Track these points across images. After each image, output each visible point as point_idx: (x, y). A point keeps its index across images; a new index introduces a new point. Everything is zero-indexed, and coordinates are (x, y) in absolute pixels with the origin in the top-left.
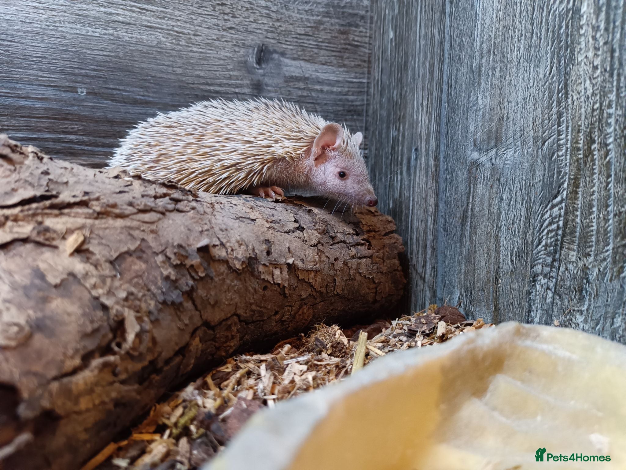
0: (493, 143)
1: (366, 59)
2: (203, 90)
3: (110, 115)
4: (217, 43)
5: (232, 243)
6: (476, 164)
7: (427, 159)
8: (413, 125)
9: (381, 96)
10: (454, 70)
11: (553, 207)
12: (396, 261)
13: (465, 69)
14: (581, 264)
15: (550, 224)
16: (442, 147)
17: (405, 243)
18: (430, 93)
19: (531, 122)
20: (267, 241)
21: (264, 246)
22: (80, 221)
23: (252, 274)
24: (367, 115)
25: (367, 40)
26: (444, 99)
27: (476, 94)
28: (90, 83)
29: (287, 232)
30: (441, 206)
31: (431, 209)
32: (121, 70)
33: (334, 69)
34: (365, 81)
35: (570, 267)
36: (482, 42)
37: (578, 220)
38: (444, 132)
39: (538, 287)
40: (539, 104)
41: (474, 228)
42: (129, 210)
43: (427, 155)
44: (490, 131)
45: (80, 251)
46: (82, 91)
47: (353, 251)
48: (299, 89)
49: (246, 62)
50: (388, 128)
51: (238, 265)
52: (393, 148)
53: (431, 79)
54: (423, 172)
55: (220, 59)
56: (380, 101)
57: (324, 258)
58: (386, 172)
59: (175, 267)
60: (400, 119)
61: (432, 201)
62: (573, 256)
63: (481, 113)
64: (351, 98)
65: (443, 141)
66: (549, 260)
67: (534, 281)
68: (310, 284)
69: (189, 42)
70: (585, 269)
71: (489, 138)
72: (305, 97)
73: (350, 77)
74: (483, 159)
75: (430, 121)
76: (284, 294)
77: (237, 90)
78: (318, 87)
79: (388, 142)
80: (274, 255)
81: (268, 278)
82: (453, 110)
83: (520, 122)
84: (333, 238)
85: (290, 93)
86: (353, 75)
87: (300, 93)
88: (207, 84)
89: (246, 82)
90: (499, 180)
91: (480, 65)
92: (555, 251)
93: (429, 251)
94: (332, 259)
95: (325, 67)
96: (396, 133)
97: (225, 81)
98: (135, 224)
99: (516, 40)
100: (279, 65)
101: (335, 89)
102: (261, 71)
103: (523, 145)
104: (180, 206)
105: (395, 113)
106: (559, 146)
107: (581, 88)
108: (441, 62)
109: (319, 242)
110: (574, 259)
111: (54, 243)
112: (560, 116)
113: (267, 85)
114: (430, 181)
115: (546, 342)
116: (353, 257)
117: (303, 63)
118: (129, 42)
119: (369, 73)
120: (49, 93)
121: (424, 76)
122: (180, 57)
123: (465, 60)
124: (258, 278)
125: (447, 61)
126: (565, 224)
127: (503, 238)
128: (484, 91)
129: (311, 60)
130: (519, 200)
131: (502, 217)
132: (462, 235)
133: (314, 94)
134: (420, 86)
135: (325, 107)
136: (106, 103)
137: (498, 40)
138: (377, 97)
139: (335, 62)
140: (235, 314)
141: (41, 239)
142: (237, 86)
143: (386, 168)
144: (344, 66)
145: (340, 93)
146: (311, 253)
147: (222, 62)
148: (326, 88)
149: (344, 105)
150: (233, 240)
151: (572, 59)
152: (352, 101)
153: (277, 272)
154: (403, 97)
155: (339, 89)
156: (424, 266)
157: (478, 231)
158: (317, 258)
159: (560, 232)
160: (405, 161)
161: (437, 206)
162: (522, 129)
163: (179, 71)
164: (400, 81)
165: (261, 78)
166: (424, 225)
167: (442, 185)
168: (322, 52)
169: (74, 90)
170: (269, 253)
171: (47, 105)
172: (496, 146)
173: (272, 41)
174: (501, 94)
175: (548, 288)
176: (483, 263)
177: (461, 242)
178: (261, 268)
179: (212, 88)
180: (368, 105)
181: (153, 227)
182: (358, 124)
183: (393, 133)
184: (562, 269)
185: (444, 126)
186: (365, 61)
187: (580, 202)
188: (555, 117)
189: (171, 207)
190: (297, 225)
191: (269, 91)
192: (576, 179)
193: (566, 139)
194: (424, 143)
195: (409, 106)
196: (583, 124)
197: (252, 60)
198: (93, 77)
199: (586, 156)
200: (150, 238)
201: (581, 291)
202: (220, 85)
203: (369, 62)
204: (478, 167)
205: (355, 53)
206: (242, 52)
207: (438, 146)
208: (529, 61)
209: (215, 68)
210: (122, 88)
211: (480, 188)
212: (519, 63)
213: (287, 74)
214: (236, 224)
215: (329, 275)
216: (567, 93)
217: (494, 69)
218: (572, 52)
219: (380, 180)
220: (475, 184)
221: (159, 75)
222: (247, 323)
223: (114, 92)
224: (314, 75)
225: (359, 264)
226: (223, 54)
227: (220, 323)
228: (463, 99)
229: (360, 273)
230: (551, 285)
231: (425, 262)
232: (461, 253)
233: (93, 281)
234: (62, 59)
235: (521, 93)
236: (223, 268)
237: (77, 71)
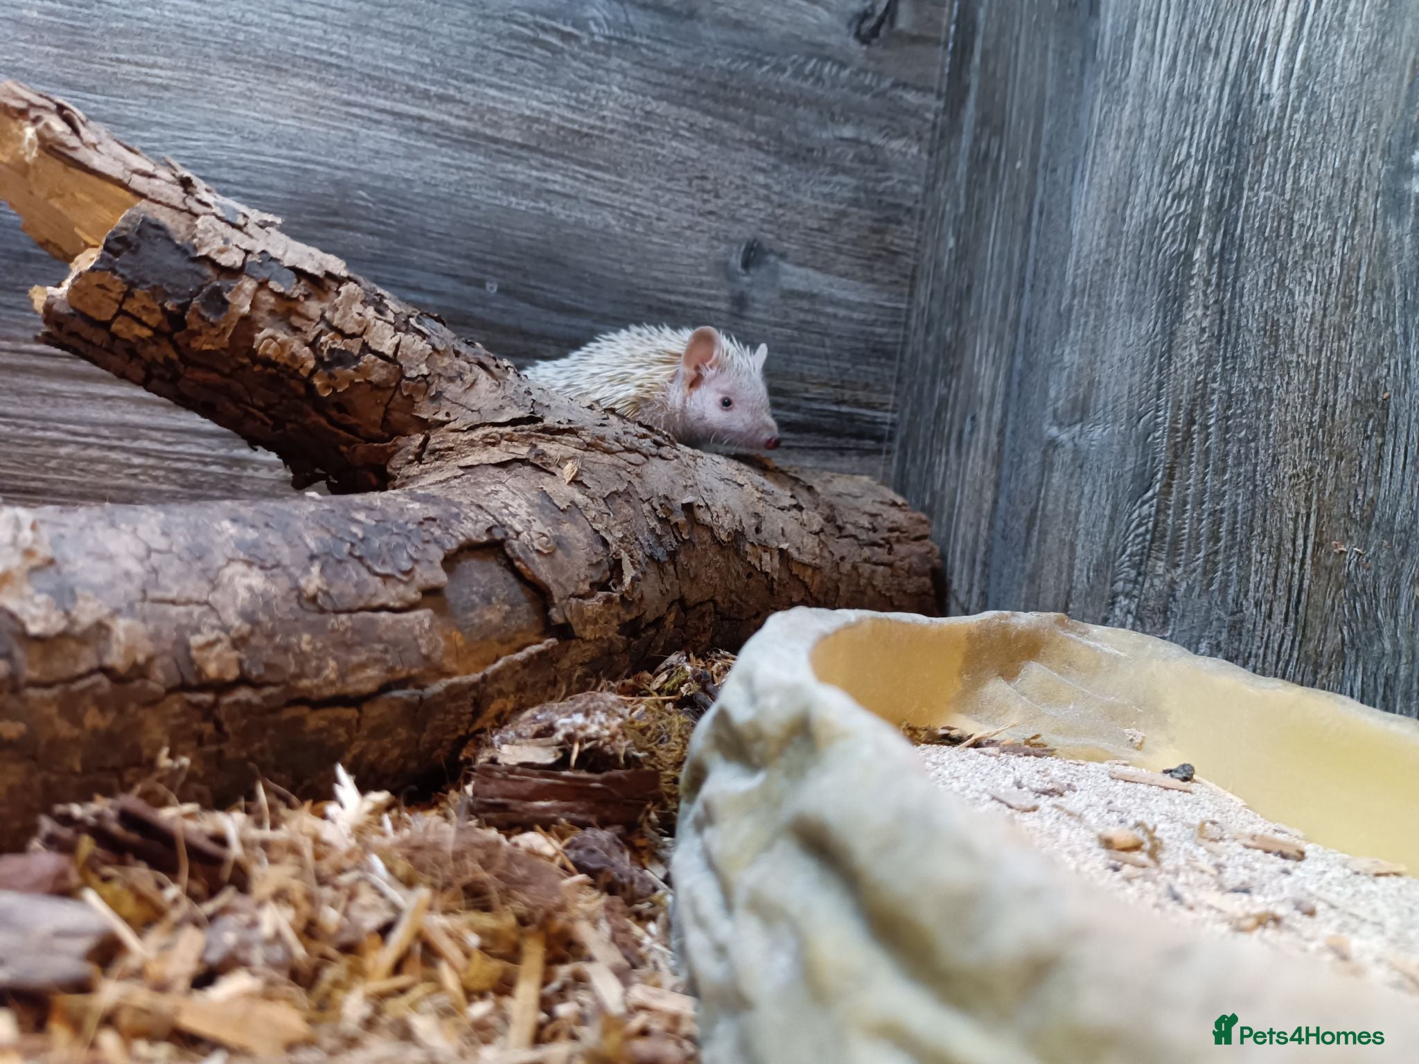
0: (1077, 417)
1: (909, 272)
2: (659, 300)
3: (525, 325)
4: (688, 233)
5: (717, 508)
6: (1053, 444)
7: (988, 433)
8: (972, 381)
9: (928, 332)
10: (1036, 309)
11: (1144, 503)
12: (927, 581)
13: (1049, 309)
14: (1168, 577)
15: (1138, 526)
16: (1011, 417)
17: (943, 557)
18: (1000, 338)
19: (1126, 392)
20: (757, 515)
21: (753, 521)
22: (572, 450)
23: (737, 552)
24: (902, 360)
25: (912, 244)
26: (1020, 348)
27: (1062, 346)
28: (503, 277)
29: (782, 509)
30: (1002, 502)
31: (987, 507)
32: (549, 260)
33: (858, 284)
34: (903, 306)
35: (1157, 582)
36: (1076, 276)
37: (1170, 521)
38: (1014, 395)
39: (1117, 611)
40: (1138, 369)
41: (1043, 533)
42: (616, 447)
43: (989, 426)
44: (1076, 398)
45: (575, 481)
46: (492, 287)
47: (867, 552)
48: (801, 310)
49: (726, 264)
50: (933, 382)
51: (724, 537)
52: (938, 414)
53: (1004, 317)
54: (980, 452)
55: (689, 256)
56: (925, 341)
57: (826, 554)
58: (924, 450)
59: (660, 520)
60: (953, 371)
61: (989, 495)
62: (1160, 567)
63: (1066, 373)
64: (879, 330)
65: (1013, 408)
66: (1133, 573)
67: (1113, 603)
68: (804, 583)
69: (649, 227)
70: (1172, 584)
71: (1074, 409)
72: (809, 323)
73: (881, 299)
74: (1064, 437)
75: (996, 378)
76: (771, 590)
77: (709, 304)
78: (830, 310)
79: (931, 403)
80: (764, 535)
81: (755, 562)
82: (1030, 366)
83: (1114, 389)
84: (840, 529)
85: (786, 315)
86: (885, 296)
87: (802, 316)
88: (667, 291)
89: (724, 293)
90: (1081, 467)
91: (1070, 308)
92: (1141, 562)
93: (978, 569)
94: (837, 557)
95: (844, 280)
96: (945, 391)
97: (693, 289)
98: (622, 463)
99: (1117, 280)
100: (775, 273)
101: (855, 315)
102: (747, 279)
103: (1114, 421)
104: (663, 451)
105: (946, 361)
106: (1156, 424)
107: (1186, 353)
108: (1020, 295)
109: (822, 530)
110: (1161, 571)
111: (551, 469)
112: (1160, 385)
113: (754, 300)
114: (989, 467)
115: (1095, 639)
116: (866, 561)
117: (811, 272)
118: (564, 223)
119: (911, 294)
120: (447, 285)
121: (993, 311)
122: (634, 249)
123: (1051, 297)
124: (743, 559)
125: (1027, 295)
126: (1156, 525)
127: (1079, 548)
128: (1074, 343)
129: (824, 269)
130: (1104, 495)
131: (1082, 518)
132: (1027, 544)
133: (823, 320)
134: (986, 324)
135: (839, 342)
136: (523, 306)
137: (1097, 277)
138: (921, 334)
139: (860, 274)
140: (712, 600)
141: (538, 462)
142: (711, 298)
143: (925, 443)
144: (873, 281)
145: (863, 322)
146: (810, 542)
147: (692, 261)
148: (842, 313)
149: (866, 341)
150: (719, 504)
151: (1179, 315)
152: (881, 336)
153: (766, 557)
154: (960, 338)
155: (862, 316)
156: (969, 591)
157: (1049, 538)
158: (817, 550)
159: (1148, 537)
160: (954, 435)
161: (995, 502)
162: (1116, 400)
163: (629, 269)
164: (958, 314)
165: (746, 289)
166: (974, 530)
167: (1005, 472)
168: (842, 258)
169: (481, 284)
170: (758, 530)
171: (441, 302)
172: (1081, 420)
173: (770, 236)
174: (1093, 351)
175: (1129, 612)
176: (1052, 582)
177: (1024, 554)
178: (748, 548)
179: (673, 298)
180: (905, 343)
181: (638, 470)
182: (887, 372)
183: (940, 390)
184: (1147, 585)
185: (1015, 386)
186: (905, 276)
187: (1173, 498)
188: (1154, 387)
189: (654, 450)
190: (794, 502)
191: (756, 310)
192: (1172, 468)
193: (1165, 416)
194: (985, 409)
195: (968, 353)
196: (1185, 398)
197: (736, 261)
198: (509, 268)
199: (1185, 440)
200: (636, 481)
201: (1165, 612)
202: (686, 294)
203: (913, 278)
204: (1056, 447)
205: (892, 263)
206: (723, 248)
207: (1005, 414)
208: (1131, 311)
209: (681, 269)
210: (546, 286)
211: (1056, 478)
212: (1118, 311)
213: (786, 286)
214: (721, 486)
215: (830, 579)
216: (1169, 358)
217: (1087, 315)
218: (1180, 306)
219: (914, 460)
220: (1051, 471)
221: (600, 272)
222: (722, 619)
223: (536, 292)
224: (827, 291)
225: (873, 572)
226: (694, 248)
227: (694, 607)
228: (1045, 351)
229: (874, 587)
230: (1133, 607)
231: (971, 585)
232: (1023, 569)
233: (593, 513)
234: (471, 239)
235: (1118, 352)
236: (706, 536)
237: (488, 257)
